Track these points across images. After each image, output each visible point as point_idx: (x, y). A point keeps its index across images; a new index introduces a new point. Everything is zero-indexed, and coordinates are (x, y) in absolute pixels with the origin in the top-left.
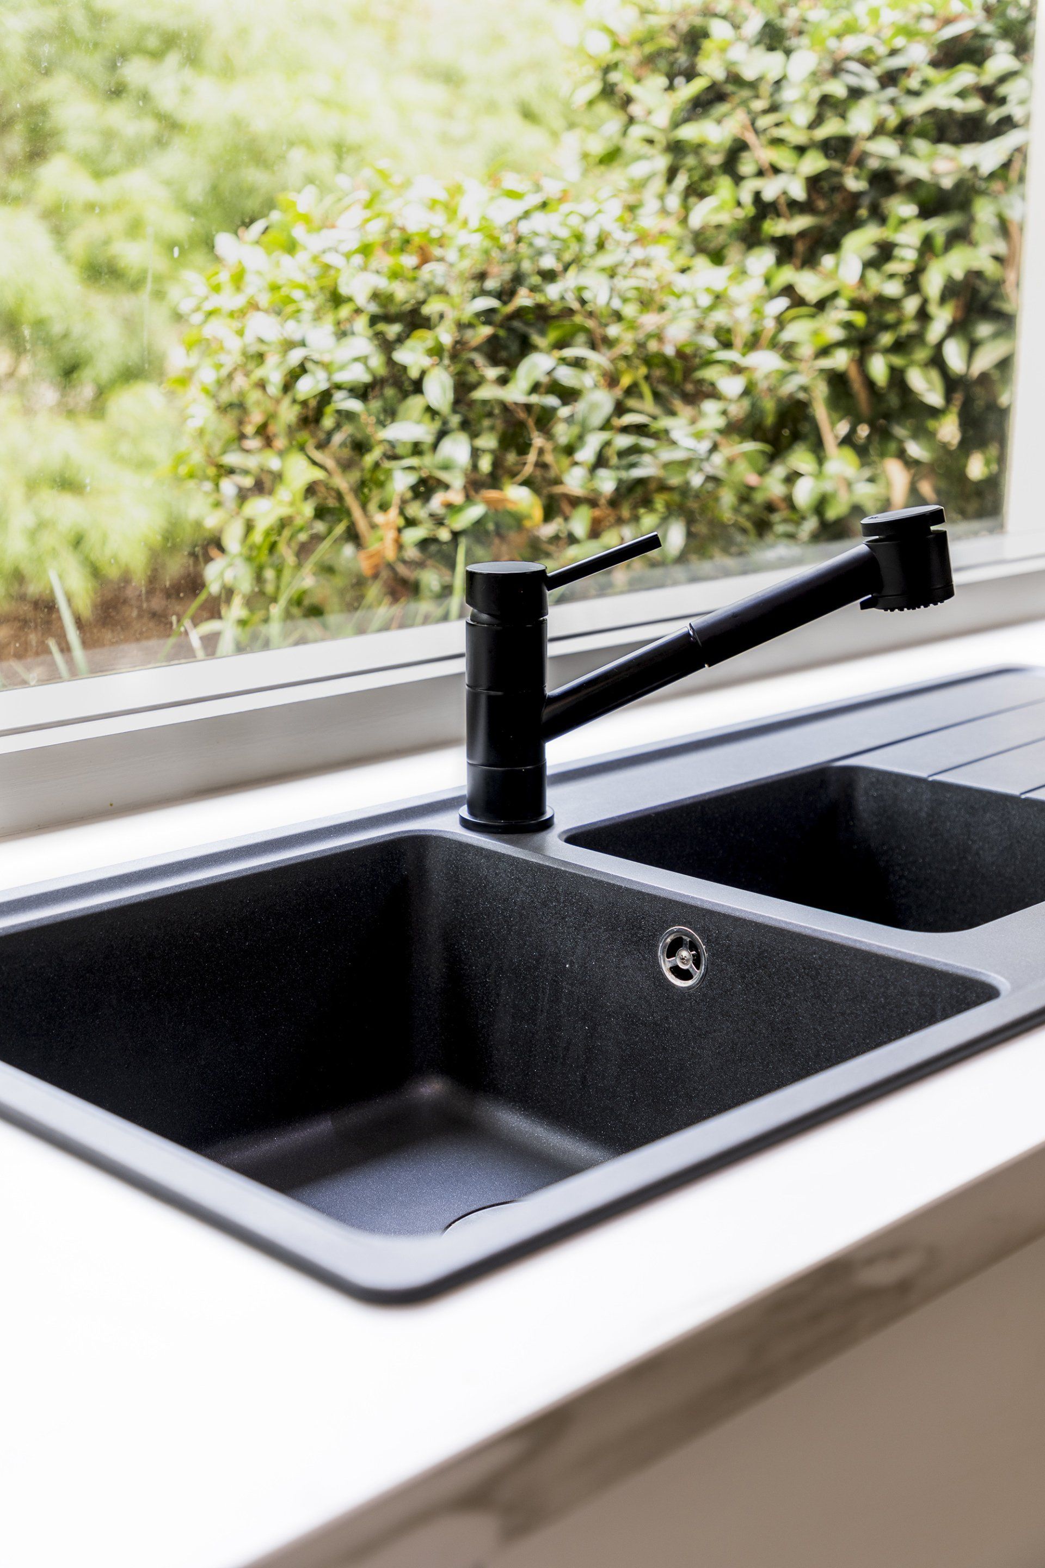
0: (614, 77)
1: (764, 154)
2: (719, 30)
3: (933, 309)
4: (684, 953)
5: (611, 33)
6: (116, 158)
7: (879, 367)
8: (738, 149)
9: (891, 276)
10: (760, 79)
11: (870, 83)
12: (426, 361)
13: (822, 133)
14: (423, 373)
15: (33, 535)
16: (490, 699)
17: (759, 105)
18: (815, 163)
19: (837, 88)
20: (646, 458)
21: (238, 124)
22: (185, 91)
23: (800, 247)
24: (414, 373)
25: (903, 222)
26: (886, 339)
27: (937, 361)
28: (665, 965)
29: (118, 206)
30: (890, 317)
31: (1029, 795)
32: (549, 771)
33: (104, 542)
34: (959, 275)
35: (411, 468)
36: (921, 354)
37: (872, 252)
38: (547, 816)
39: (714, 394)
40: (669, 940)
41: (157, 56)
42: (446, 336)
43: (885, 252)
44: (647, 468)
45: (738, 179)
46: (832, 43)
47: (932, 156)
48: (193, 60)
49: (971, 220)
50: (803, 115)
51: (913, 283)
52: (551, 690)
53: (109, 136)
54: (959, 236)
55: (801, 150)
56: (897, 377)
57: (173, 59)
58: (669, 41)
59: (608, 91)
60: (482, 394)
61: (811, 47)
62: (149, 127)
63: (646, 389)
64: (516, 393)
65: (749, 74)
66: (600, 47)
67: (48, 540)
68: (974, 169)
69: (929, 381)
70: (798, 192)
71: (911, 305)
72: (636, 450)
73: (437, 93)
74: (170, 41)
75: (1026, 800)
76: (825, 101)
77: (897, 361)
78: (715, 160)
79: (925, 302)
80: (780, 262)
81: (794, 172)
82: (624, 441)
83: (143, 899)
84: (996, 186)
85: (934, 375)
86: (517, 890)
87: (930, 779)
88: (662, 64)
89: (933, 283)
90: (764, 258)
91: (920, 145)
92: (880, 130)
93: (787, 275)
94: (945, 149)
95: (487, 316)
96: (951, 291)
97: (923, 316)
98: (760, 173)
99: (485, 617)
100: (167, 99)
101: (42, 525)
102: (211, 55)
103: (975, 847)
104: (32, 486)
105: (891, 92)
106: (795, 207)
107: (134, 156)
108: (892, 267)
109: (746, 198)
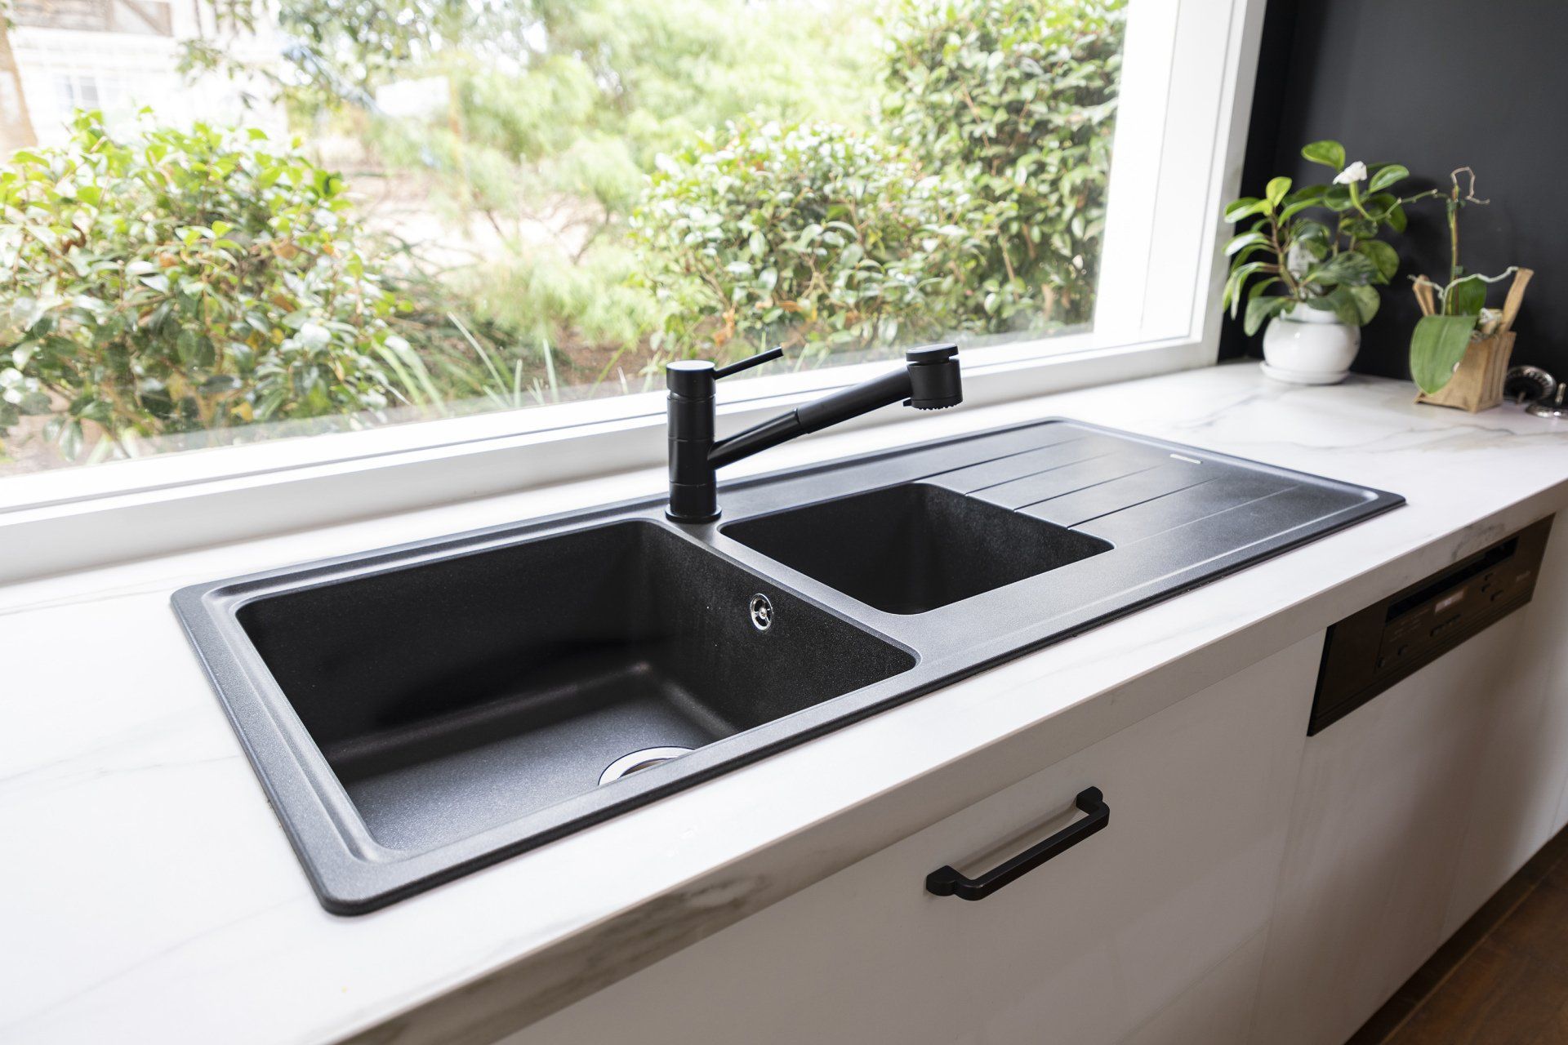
0: (899, 66)
1: (975, 111)
2: (954, 40)
3: (1066, 201)
4: (763, 610)
5: (895, 40)
6: (670, 109)
7: (1035, 234)
8: (962, 107)
9: (1043, 181)
10: (975, 66)
11: (1037, 70)
12: (752, 228)
13: (1006, 98)
14: (750, 234)
15: (608, 310)
16: (679, 444)
17: (973, 82)
18: (1001, 116)
19: (1015, 73)
20: (875, 285)
21: (732, 91)
22: (708, 73)
23: (996, 163)
24: (745, 234)
25: (1051, 150)
26: (1040, 217)
27: (1068, 229)
28: (753, 615)
29: (669, 135)
30: (1043, 204)
31: (1019, 511)
32: (718, 486)
33: (644, 313)
34: (1078, 181)
35: (744, 287)
36: (1061, 227)
37: (1033, 167)
38: (716, 513)
39: (921, 249)
40: (755, 603)
41: (697, 55)
42: (767, 212)
43: (1041, 167)
44: (874, 291)
45: (961, 125)
46: (1015, 47)
47: (1068, 113)
48: (714, 57)
49: (1089, 149)
50: (995, 89)
51: (1055, 184)
52: (717, 438)
53: (667, 98)
54: (1083, 160)
55: (995, 108)
56: (1046, 239)
57: (704, 57)
58: (927, 46)
59: (895, 73)
60: (785, 246)
61: (1002, 50)
62: (689, 93)
63: (881, 245)
64: (801, 247)
65: (968, 64)
66: (891, 48)
67: (616, 311)
68: (1089, 120)
69: (1064, 242)
70: (992, 133)
71: (1054, 198)
72: (869, 280)
73: (845, 75)
74: (703, 47)
75: (1017, 513)
76: (1010, 81)
77: (1047, 229)
78: (951, 113)
79: (1061, 197)
80: (983, 173)
81: (991, 121)
82: (862, 275)
83: (450, 558)
84: (1104, 130)
85: (1067, 238)
86: (685, 559)
87: (967, 495)
88: (926, 57)
89: (1065, 186)
90: (975, 170)
91: (1063, 106)
92: (1038, 96)
93: (986, 180)
94: (1077, 108)
95: (790, 203)
96: (1074, 191)
97: (1060, 203)
98: (974, 121)
99: (676, 395)
100: (699, 78)
101: (613, 303)
102: (725, 54)
103: (988, 538)
104: (609, 283)
105: (1049, 76)
106: (993, 141)
107: (680, 109)
108: (1044, 176)
109: (966, 135)
